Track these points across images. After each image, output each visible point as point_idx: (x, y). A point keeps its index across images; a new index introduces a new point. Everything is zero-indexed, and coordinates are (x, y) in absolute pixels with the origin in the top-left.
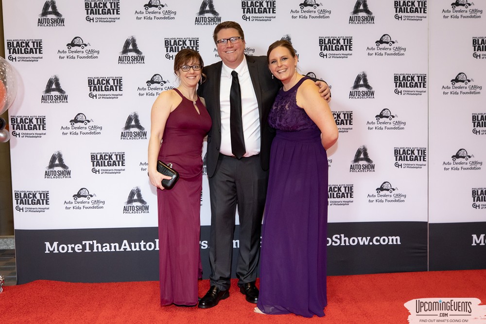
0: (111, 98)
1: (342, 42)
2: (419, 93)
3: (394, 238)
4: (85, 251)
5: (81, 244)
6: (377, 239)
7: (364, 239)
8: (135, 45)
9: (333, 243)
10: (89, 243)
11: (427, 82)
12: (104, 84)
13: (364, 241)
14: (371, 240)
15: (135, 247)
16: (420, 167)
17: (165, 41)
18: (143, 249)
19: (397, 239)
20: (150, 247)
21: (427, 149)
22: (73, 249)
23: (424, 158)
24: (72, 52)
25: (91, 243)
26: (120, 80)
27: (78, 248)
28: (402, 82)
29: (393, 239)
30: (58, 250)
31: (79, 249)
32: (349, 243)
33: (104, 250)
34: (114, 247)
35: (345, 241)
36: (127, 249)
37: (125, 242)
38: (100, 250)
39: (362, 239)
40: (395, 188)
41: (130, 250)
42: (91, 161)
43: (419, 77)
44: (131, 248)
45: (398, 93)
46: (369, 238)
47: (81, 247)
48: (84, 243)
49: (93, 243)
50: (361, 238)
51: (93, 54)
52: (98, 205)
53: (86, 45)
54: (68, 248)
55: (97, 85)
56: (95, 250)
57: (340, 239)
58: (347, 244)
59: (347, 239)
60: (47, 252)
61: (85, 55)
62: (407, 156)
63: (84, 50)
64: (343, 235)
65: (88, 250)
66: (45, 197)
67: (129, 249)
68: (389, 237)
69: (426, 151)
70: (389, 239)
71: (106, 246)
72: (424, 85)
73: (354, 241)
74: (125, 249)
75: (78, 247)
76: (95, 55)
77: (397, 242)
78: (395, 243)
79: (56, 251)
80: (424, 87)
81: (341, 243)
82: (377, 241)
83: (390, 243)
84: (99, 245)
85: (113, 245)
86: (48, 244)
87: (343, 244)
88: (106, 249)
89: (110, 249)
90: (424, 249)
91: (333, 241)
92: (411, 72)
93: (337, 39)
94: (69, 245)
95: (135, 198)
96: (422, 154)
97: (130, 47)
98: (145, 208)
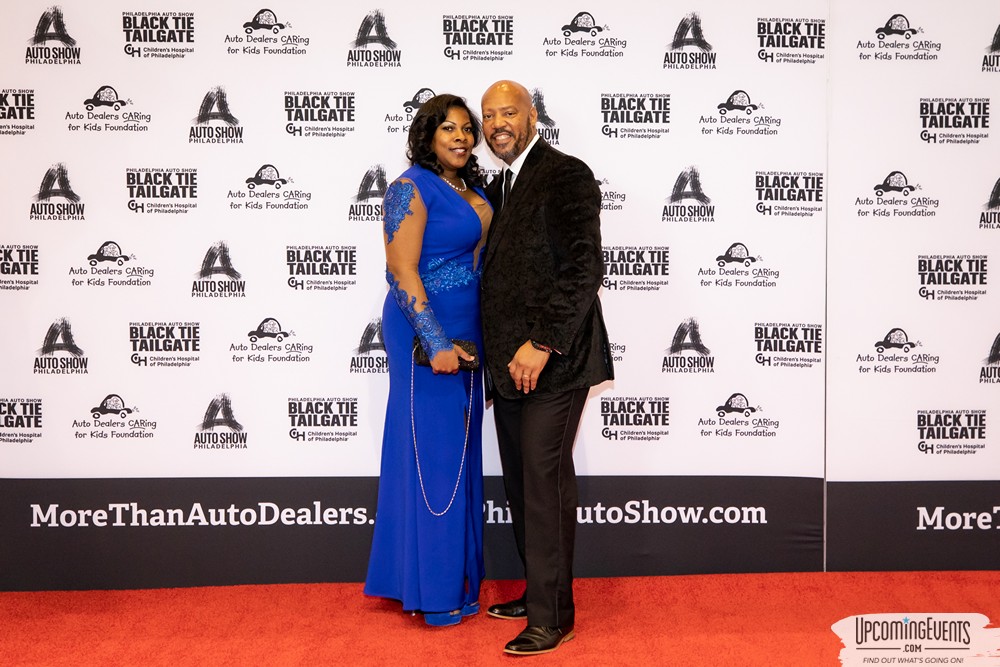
0: (173, 211)
1: (648, 105)
2: (808, 212)
3: (754, 510)
4: (114, 524)
5: (106, 509)
6: (717, 512)
7: (691, 510)
8: (223, 105)
9: (627, 518)
10: (123, 509)
11: (824, 189)
12: (160, 182)
13: (691, 515)
14: (705, 514)
15: (217, 519)
16: (808, 363)
17: (287, 98)
18: (233, 522)
19: (759, 513)
20: (248, 518)
21: (823, 328)
22: (89, 519)
23: (817, 347)
24: (95, 117)
25: (127, 509)
26: (192, 175)
27: (99, 517)
28: (773, 188)
29: (750, 513)
30: (58, 521)
31: (100, 521)
32: (659, 518)
33: (153, 522)
34: (174, 517)
35: (651, 513)
36: (200, 521)
37: (197, 506)
38: (145, 523)
39: (686, 512)
40: (755, 408)
41: (207, 524)
42: (129, 339)
43: (807, 179)
44: (208, 519)
45: (763, 212)
46: (700, 509)
47: (105, 516)
48: (111, 507)
49: (131, 507)
50: (684, 508)
51: (137, 122)
52: (143, 429)
53: (123, 103)
54: (78, 518)
55: (144, 185)
56: (135, 523)
57: (641, 510)
58: (656, 520)
59: (655, 510)
60: (35, 524)
61: (121, 122)
62: (781, 342)
63: (119, 113)
64: (646, 503)
65: (119, 523)
66: (34, 412)
67: (204, 522)
68: (743, 509)
69: (822, 332)
70: (742, 512)
71: (157, 514)
72: (818, 196)
73: (669, 515)
74: (196, 522)
75: (100, 515)
76: (143, 123)
77: (758, 518)
78: (755, 521)
79: (54, 524)
80: (817, 199)
81: (642, 518)
82: (718, 515)
83: (746, 520)
84: (144, 513)
85: (171, 513)
86: (36, 509)
87: (646, 520)
88: (157, 521)
89: (166, 520)
90: (817, 536)
91: (625, 513)
92: (792, 168)
93: (639, 100)
94: (80, 512)
95: (220, 417)
96: (814, 338)
97: (215, 108)
98: (238, 437)
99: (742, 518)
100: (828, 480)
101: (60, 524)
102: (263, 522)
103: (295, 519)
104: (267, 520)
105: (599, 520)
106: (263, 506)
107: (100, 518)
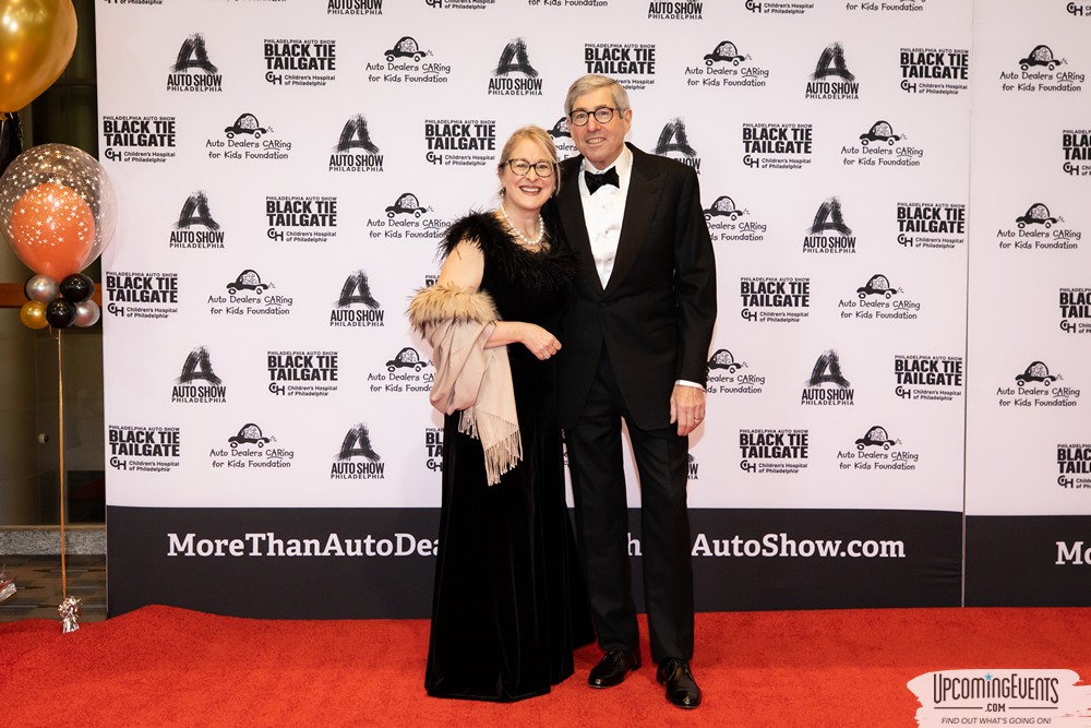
0: (312, 240)
1: (790, 135)
2: (950, 244)
3: (892, 544)
4: (251, 554)
5: (243, 539)
6: (855, 546)
7: (829, 544)
8: (364, 133)
9: (764, 551)
10: (260, 539)
11: (966, 221)
12: (300, 211)
13: (829, 549)
14: (843, 548)
15: (354, 549)
16: (948, 396)
17: (427, 126)
18: (369, 553)
19: (897, 547)
20: (385, 548)
21: (964, 361)
22: (225, 549)
23: (957, 380)
24: (236, 144)
25: (264, 538)
26: (332, 203)
27: (235, 547)
28: (914, 220)
29: (888, 547)
30: (195, 550)
31: (237, 551)
32: (797, 551)
33: (289, 553)
34: (309, 547)
35: (789, 547)
36: (336, 551)
37: (334, 537)
38: (281, 553)
39: (824, 545)
40: (895, 441)
41: (343, 554)
42: (267, 367)
43: (948, 210)
44: (344, 549)
45: (905, 243)
46: (838, 543)
47: (242, 546)
48: (248, 536)
49: (267, 537)
50: (822, 542)
51: (277, 150)
52: (280, 458)
53: (264, 131)
54: (215, 547)
55: (285, 214)
56: (271, 553)
57: (779, 543)
58: (794, 554)
59: (793, 543)
60: (172, 553)
61: (261, 150)
62: (921, 374)
63: (260, 141)
64: (784, 536)
65: (255, 552)
66: (171, 441)
67: (340, 553)
68: (881, 542)
69: (963, 365)
71: (294, 545)
72: (959, 227)
73: (807, 548)
74: (333, 552)
75: (237, 544)
76: (283, 151)
77: (897, 552)
78: (893, 554)
79: (190, 553)
80: (959, 231)
81: (780, 551)
82: (856, 549)
83: (884, 554)
84: (280, 542)
85: (307, 543)
86: (173, 538)
87: (784, 553)
88: (293, 551)
89: (303, 550)
90: (956, 570)
91: (763, 547)
92: (934, 200)
93: (781, 130)
94: (217, 542)
95: (357, 448)
96: (954, 371)
97: (355, 136)
98: (375, 468)
99: (880, 552)
100: (967, 513)
101: (197, 553)
102: (399, 553)
103: (431, 550)
104: (403, 551)
105: (737, 553)
106: (400, 537)
107: (237, 547)
